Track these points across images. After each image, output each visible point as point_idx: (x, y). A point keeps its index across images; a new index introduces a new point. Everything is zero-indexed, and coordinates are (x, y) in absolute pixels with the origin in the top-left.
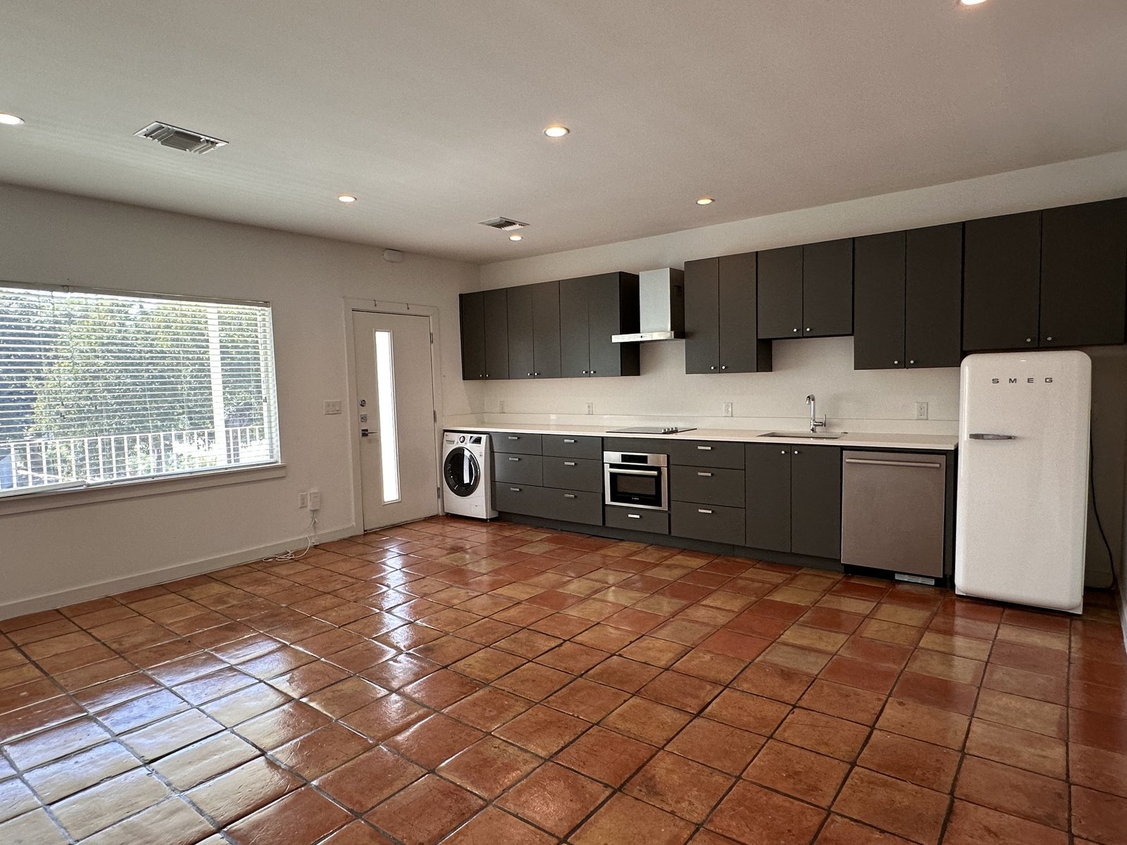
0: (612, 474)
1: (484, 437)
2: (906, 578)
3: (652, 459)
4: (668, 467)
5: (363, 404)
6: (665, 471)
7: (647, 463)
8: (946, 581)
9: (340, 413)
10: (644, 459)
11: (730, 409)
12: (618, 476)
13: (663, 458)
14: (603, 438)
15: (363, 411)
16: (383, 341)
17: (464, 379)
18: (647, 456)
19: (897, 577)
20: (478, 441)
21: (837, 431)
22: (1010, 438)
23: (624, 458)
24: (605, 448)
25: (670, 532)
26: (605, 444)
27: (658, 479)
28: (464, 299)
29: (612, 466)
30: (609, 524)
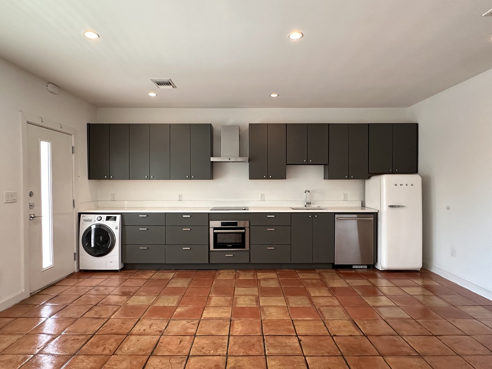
0: (215, 235)
1: (118, 217)
2: (356, 267)
3: (241, 224)
4: (249, 227)
5: (31, 194)
6: (247, 229)
7: (237, 226)
9: (16, 202)
10: (236, 224)
12: (218, 234)
13: (248, 222)
14: (209, 213)
15: (32, 200)
16: (45, 147)
17: (89, 178)
18: (237, 222)
19: (353, 267)
23: (223, 224)
24: (210, 219)
25: (250, 261)
26: (210, 216)
27: (243, 234)
28: (90, 127)
29: (215, 229)
30: (212, 261)
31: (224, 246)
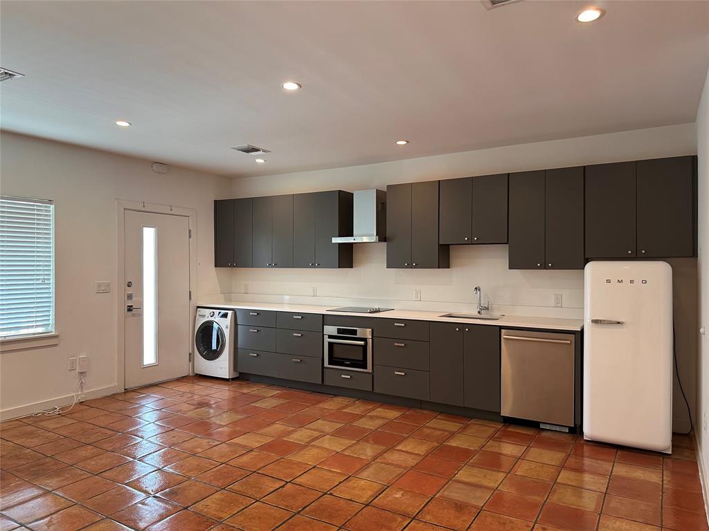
0: (330, 344)
1: (230, 313)
2: (548, 427)
3: (361, 332)
4: (372, 339)
5: (129, 285)
6: (370, 341)
7: (356, 335)
8: (577, 430)
9: (109, 293)
10: (355, 332)
11: (419, 295)
12: (335, 345)
13: (369, 330)
14: (323, 315)
15: (130, 291)
16: (149, 235)
17: (215, 266)
18: (356, 330)
19: (542, 426)
20: (225, 316)
21: (496, 314)
22: (619, 323)
23: (339, 331)
24: (324, 323)
25: (373, 389)
26: (325, 319)
27: (365, 347)
28: (218, 205)
29: (330, 337)
30: (327, 383)
31: (340, 362)
